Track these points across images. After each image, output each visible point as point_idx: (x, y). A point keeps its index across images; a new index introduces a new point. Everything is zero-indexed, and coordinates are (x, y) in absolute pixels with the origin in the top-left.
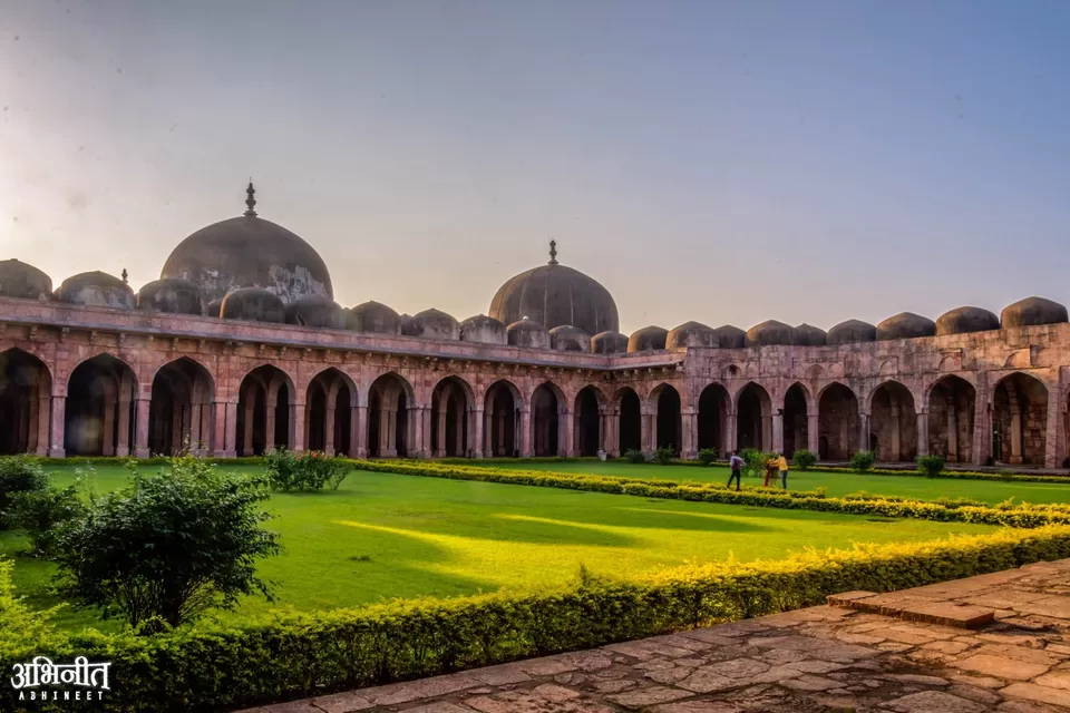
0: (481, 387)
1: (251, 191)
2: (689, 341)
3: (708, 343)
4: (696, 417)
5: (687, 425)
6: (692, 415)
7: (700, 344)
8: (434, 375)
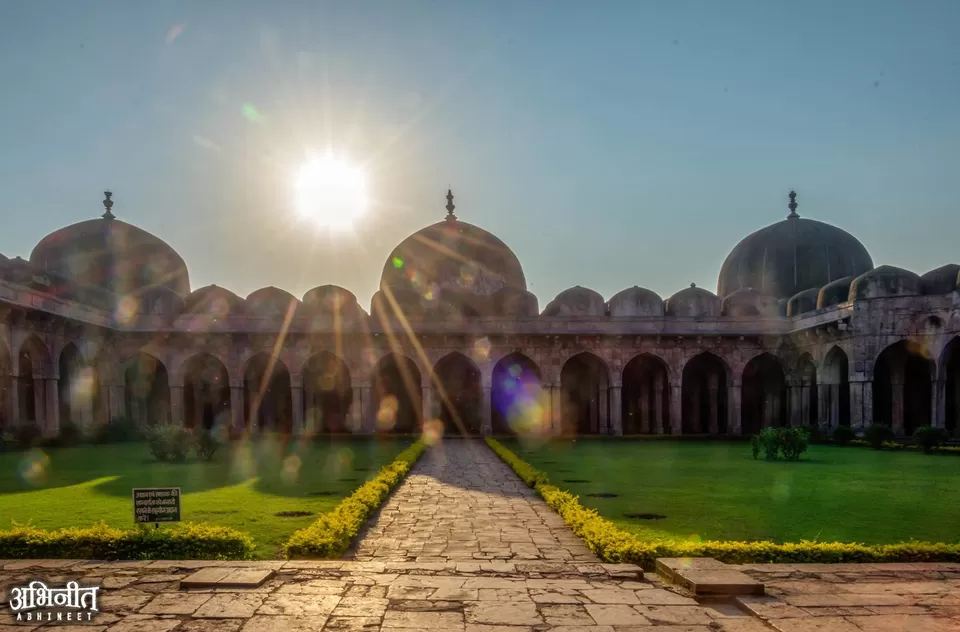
0: (618, 363)
1: (450, 197)
2: (868, 291)
3: (895, 291)
4: (869, 385)
5: (855, 396)
6: (863, 383)
7: (883, 293)
8: (563, 352)
